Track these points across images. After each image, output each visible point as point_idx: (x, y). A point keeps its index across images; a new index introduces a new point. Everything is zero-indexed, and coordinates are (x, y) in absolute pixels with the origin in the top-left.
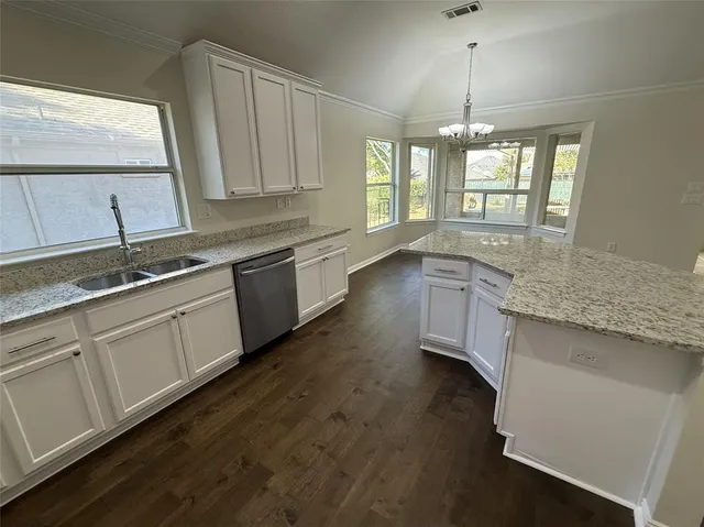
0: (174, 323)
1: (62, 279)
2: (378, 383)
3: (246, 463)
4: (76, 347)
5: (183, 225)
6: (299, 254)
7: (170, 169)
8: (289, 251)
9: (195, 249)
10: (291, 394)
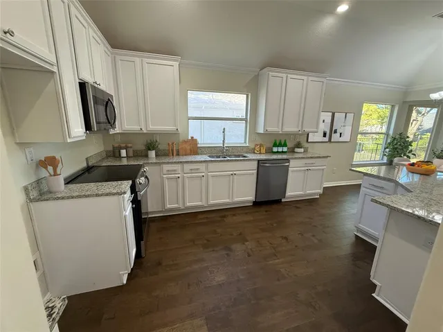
0: (231, 176)
1: (205, 154)
2: (313, 236)
3: (240, 234)
4: (203, 174)
5: (245, 142)
6: (292, 163)
7: (246, 120)
8: (288, 160)
9: (247, 153)
10: (268, 223)
